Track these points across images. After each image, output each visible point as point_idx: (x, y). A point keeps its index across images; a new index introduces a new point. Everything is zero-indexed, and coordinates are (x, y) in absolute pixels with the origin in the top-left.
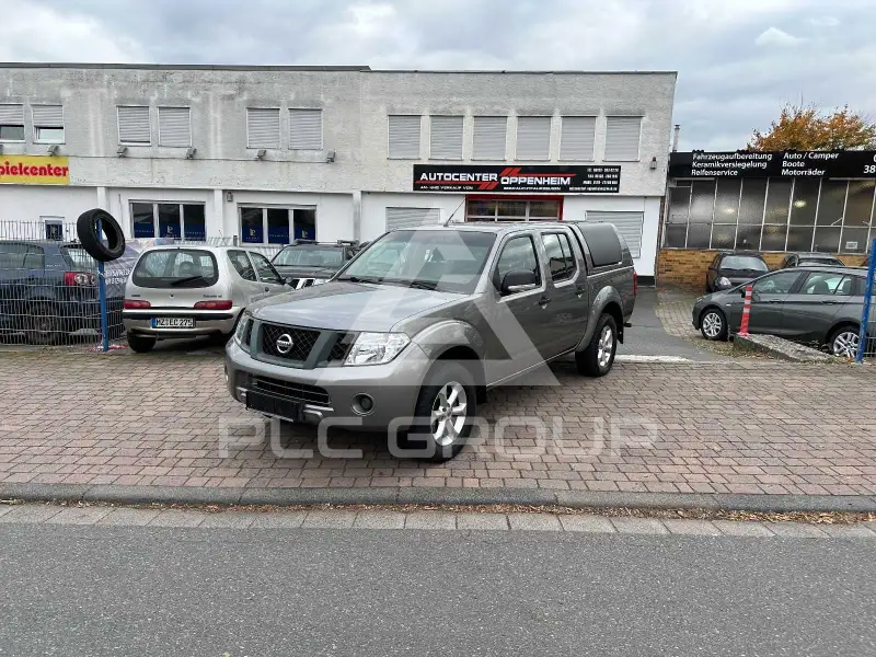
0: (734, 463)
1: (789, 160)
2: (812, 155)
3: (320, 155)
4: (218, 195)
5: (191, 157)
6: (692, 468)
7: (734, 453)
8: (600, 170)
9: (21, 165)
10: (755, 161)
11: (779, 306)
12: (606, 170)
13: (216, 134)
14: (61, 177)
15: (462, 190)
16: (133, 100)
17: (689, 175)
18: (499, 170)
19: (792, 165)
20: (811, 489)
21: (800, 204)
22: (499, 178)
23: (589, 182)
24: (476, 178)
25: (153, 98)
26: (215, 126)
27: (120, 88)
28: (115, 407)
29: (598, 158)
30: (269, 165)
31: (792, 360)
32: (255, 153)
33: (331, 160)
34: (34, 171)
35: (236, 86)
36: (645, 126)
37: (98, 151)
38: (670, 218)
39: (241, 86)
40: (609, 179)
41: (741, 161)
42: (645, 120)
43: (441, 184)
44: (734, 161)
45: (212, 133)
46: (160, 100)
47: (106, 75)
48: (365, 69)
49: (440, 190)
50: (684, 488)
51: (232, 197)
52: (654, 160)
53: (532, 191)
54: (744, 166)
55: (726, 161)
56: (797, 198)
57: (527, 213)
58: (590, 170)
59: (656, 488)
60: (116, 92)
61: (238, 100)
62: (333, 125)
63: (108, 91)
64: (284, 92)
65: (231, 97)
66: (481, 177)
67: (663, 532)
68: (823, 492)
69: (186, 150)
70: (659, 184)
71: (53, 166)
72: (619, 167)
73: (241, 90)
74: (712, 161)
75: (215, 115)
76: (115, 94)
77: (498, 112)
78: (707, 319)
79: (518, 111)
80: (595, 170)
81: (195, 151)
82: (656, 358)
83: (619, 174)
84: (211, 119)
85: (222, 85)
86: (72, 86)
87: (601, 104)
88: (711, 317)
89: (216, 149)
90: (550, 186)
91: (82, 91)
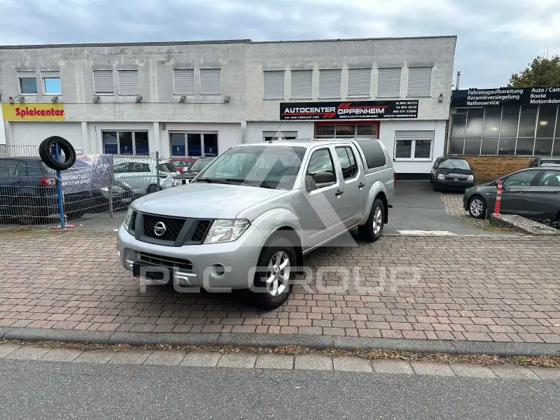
0: (473, 315)
1: (535, 93)
2: (551, 90)
3: (220, 99)
4: (156, 126)
5: (139, 101)
6: (441, 319)
7: (474, 307)
8: (405, 103)
9: (35, 109)
10: (511, 94)
11: (523, 195)
12: (409, 103)
13: (154, 86)
14: (60, 116)
15: (312, 119)
16: (102, 66)
17: (466, 105)
18: (337, 105)
19: (537, 96)
20: (529, 338)
21: (544, 123)
22: (336, 110)
23: (397, 112)
24: (321, 110)
25: (115, 64)
26: (153, 81)
27: (94, 59)
28: (52, 269)
29: (403, 95)
30: (188, 106)
31: (530, 233)
32: (179, 98)
33: (227, 102)
34: (43, 113)
35: (166, 55)
36: (435, 73)
37: (81, 100)
38: (453, 135)
39: (169, 55)
40: (411, 109)
41: (502, 95)
42: (434, 69)
43: (298, 115)
44: (496, 95)
45: (152, 86)
46: (119, 66)
47: (86, 51)
48: (248, 41)
49: (297, 119)
50: (432, 336)
51: (165, 127)
52: (441, 95)
53: (359, 118)
54: (504, 98)
55: (491, 95)
56: (541, 119)
57: (356, 133)
58: (397, 103)
59: (411, 335)
60: (92, 62)
61: (168, 64)
62: (228, 78)
63: (88, 60)
64: (196, 58)
65: (163, 63)
66: (324, 110)
67: (410, 372)
68: (539, 340)
69: (135, 97)
70: (444, 112)
71: (55, 110)
72: (418, 101)
73: (169, 58)
74: (481, 95)
75: (154, 75)
76: (92, 63)
77: (336, 66)
78: (473, 204)
79: (349, 65)
80: (401, 103)
81: (141, 98)
82: (432, 232)
83: (417, 105)
84: (151, 77)
85: (157, 55)
86: (65, 58)
87: (404, 59)
88: (476, 202)
89: (154, 97)
90: (371, 114)
91: (70, 61)
